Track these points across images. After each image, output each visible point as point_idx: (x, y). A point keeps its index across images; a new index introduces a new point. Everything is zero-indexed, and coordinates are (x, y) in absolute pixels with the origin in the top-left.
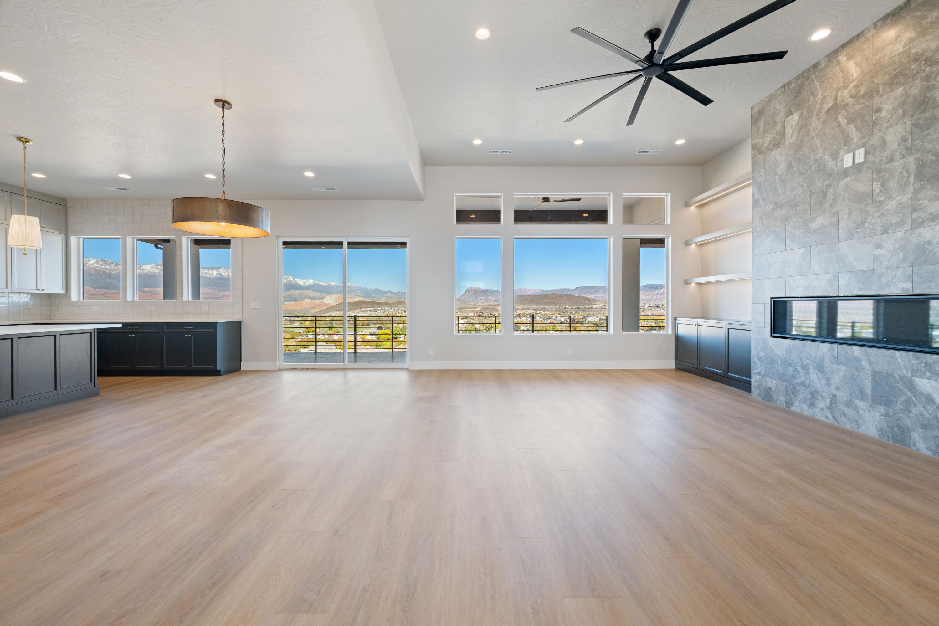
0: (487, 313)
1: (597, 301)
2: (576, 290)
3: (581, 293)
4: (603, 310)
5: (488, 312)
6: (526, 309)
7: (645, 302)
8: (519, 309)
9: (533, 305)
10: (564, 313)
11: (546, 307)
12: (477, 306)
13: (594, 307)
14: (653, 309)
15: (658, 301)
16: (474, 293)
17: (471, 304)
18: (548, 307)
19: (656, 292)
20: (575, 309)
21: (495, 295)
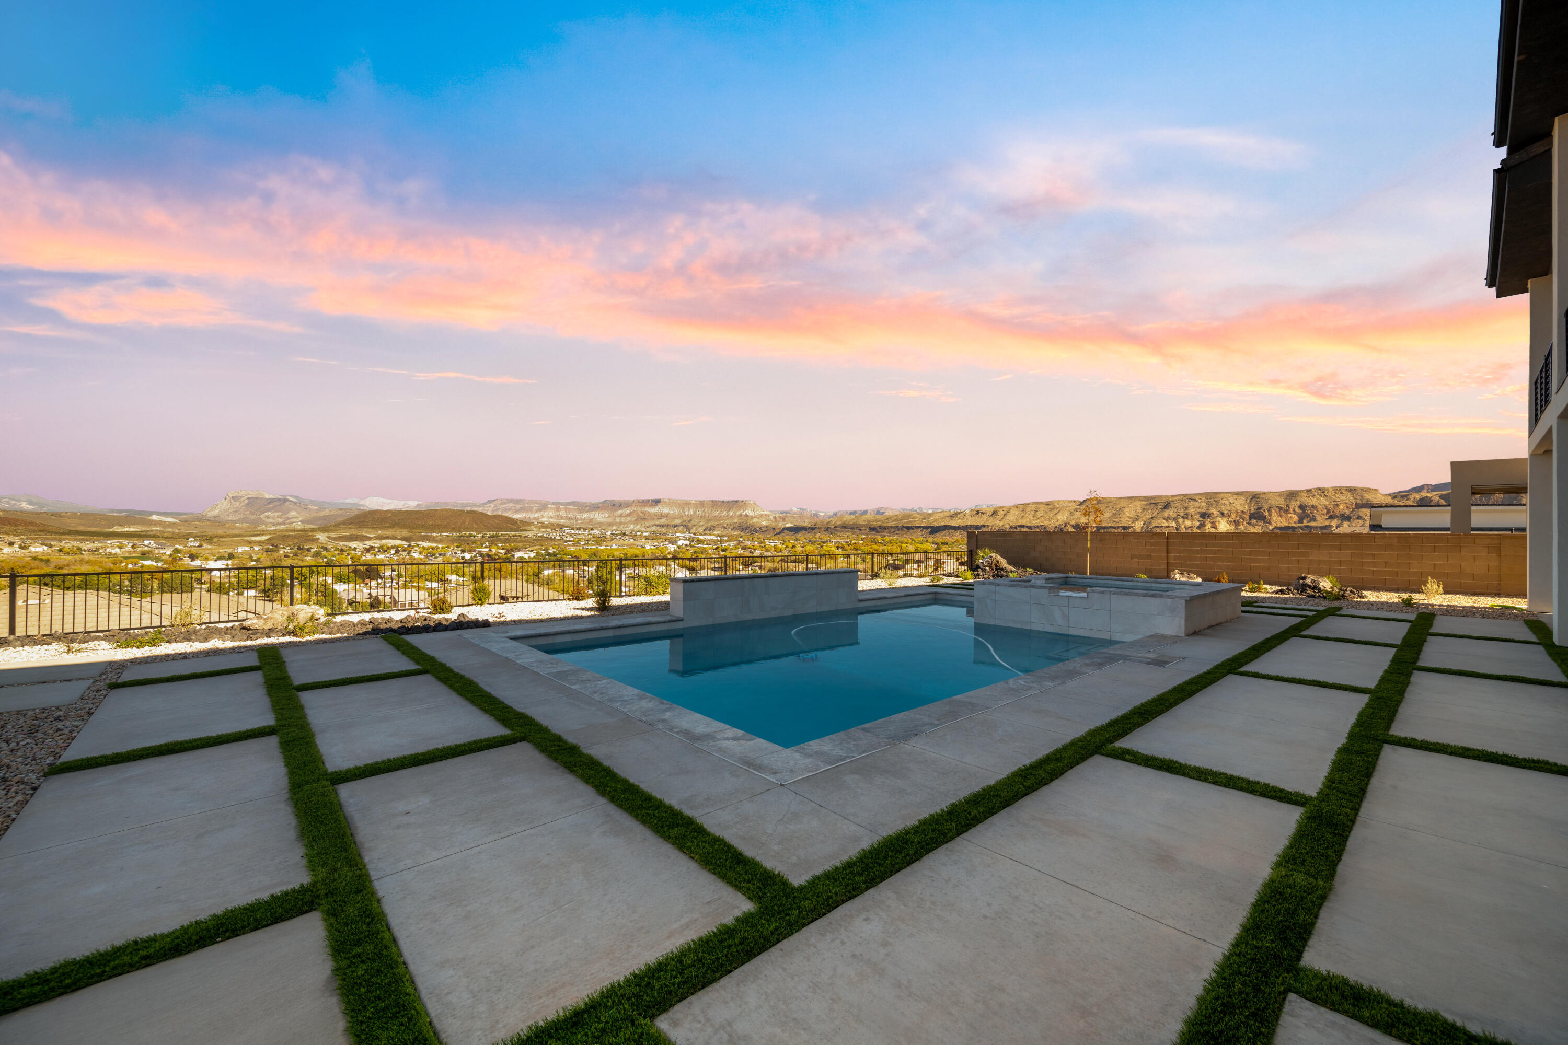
0: (289, 546)
1: (529, 524)
2: (488, 505)
3: (498, 510)
4: (539, 540)
5: (291, 543)
6: (387, 538)
7: (603, 527)
8: (370, 538)
9: (403, 530)
10: (468, 544)
11: (429, 534)
12: (257, 531)
13: (523, 534)
14: (618, 538)
15: (622, 526)
16: (248, 504)
17: (241, 528)
18: (434, 534)
19: (620, 512)
20: (491, 536)
21: (305, 509)
